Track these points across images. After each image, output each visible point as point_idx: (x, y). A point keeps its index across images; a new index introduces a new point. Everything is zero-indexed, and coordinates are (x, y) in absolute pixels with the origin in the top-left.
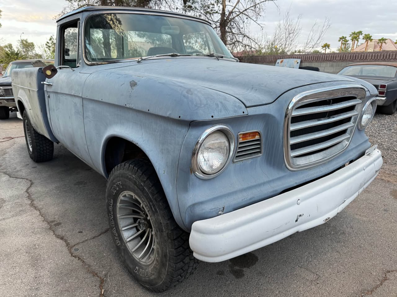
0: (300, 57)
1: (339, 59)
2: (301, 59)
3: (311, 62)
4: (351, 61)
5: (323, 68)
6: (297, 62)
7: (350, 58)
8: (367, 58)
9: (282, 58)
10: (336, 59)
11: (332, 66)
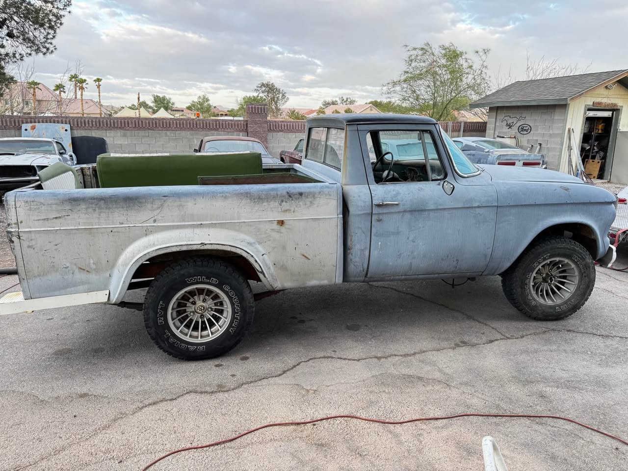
0: (68, 120)
1: (134, 126)
2: (70, 124)
3: (89, 130)
4: (149, 129)
5: (112, 139)
6: (64, 130)
7: (149, 126)
8: (171, 126)
9: (35, 122)
10: (128, 126)
11: (125, 135)
